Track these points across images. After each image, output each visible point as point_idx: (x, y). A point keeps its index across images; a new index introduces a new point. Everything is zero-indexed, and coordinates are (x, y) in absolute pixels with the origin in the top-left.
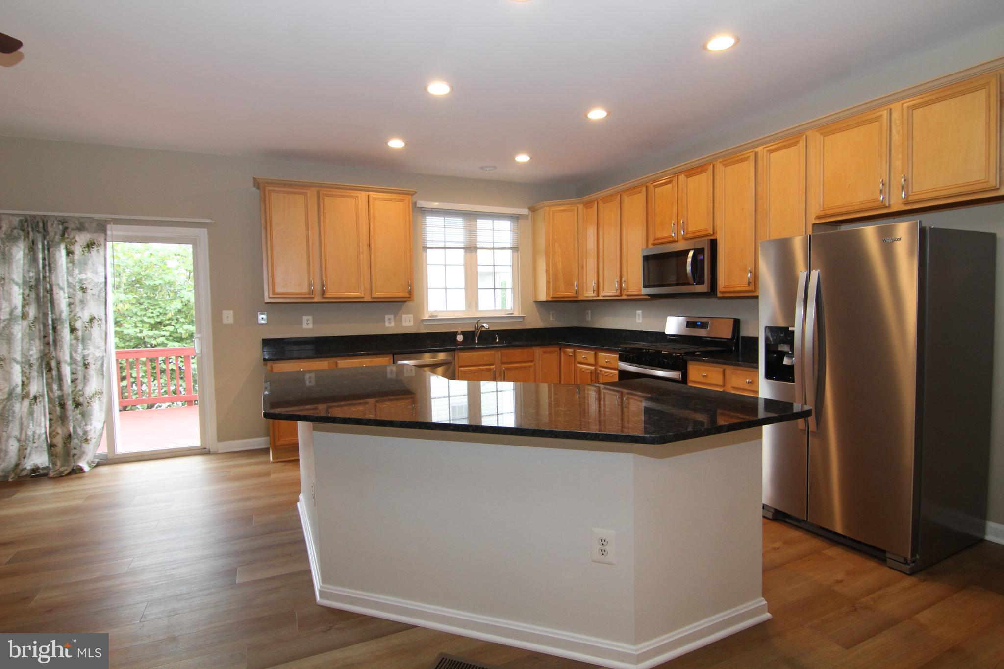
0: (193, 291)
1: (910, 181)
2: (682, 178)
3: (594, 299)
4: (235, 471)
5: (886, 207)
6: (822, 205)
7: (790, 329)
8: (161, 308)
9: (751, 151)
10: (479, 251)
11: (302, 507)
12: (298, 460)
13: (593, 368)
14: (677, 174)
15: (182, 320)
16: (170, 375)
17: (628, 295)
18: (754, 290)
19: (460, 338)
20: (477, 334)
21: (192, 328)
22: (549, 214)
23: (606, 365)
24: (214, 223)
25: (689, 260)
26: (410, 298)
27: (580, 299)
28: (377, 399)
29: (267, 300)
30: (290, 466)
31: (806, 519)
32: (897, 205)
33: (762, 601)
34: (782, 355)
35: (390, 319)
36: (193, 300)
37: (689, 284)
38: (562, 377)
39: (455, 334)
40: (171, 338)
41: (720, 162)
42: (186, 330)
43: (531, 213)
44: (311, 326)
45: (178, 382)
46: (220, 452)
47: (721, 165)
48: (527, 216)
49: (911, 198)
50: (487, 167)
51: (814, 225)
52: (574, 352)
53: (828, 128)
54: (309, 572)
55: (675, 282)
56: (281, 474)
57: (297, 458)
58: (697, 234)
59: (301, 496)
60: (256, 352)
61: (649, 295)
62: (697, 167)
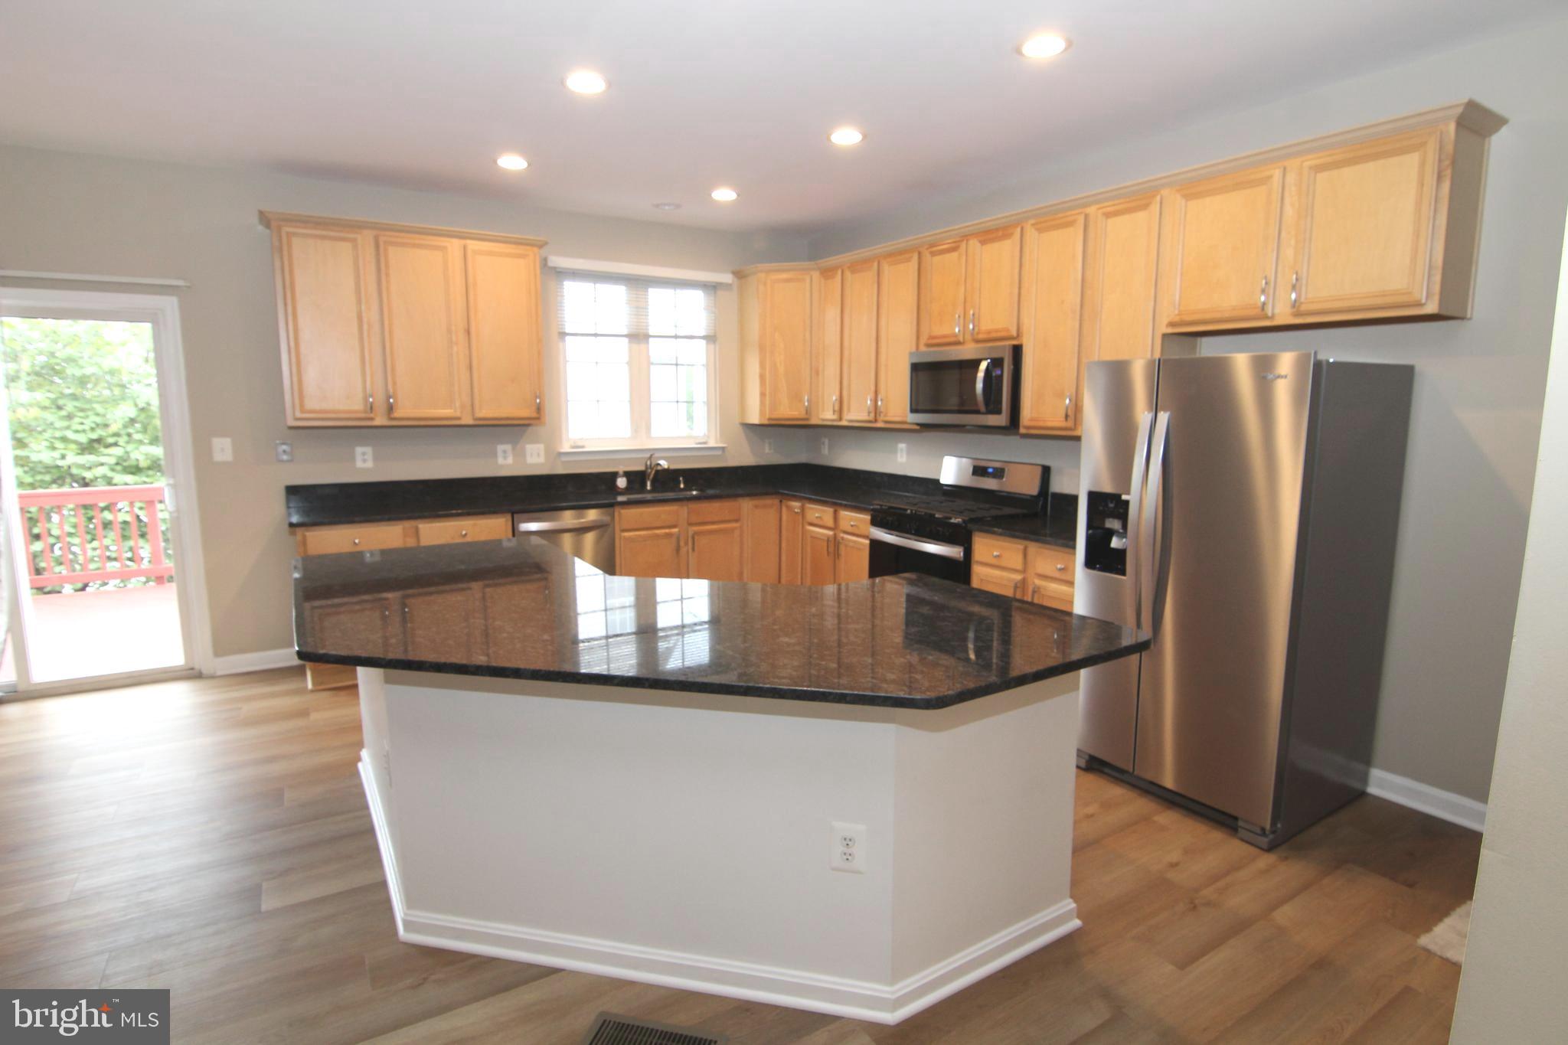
0: (155, 385)
1: (1304, 282)
2: (974, 243)
3: (835, 423)
4: (248, 709)
5: (1267, 317)
6: (1177, 307)
7: (1124, 497)
8: (98, 414)
9: (1080, 211)
10: (651, 339)
11: (367, 770)
12: (356, 686)
13: (831, 533)
14: (966, 237)
15: (137, 436)
16: (119, 531)
17: (886, 422)
18: (1073, 427)
19: (622, 482)
20: (649, 475)
21: (158, 451)
22: (765, 284)
23: (850, 529)
24: (189, 287)
25: (981, 375)
26: (538, 418)
27: (814, 421)
28: (487, 582)
29: (291, 423)
30: (342, 697)
31: (1131, 770)
32: (1282, 315)
33: (1069, 904)
34: (1110, 533)
35: (505, 452)
36: (155, 402)
37: (978, 412)
38: (784, 545)
39: (614, 475)
40: (119, 468)
41: (1033, 225)
42: (146, 455)
43: (736, 279)
44: (370, 464)
45: (136, 543)
46: (219, 673)
47: (1033, 230)
48: (730, 285)
49: (1303, 308)
50: (665, 205)
51: (1165, 336)
52: (803, 508)
53: (1194, 188)
54: (383, 884)
55: (956, 408)
56: (327, 711)
57: (355, 682)
58: (994, 335)
59: (365, 754)
60: (276, 510)
61: (918, 424)
62: (997, 230)
